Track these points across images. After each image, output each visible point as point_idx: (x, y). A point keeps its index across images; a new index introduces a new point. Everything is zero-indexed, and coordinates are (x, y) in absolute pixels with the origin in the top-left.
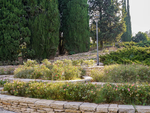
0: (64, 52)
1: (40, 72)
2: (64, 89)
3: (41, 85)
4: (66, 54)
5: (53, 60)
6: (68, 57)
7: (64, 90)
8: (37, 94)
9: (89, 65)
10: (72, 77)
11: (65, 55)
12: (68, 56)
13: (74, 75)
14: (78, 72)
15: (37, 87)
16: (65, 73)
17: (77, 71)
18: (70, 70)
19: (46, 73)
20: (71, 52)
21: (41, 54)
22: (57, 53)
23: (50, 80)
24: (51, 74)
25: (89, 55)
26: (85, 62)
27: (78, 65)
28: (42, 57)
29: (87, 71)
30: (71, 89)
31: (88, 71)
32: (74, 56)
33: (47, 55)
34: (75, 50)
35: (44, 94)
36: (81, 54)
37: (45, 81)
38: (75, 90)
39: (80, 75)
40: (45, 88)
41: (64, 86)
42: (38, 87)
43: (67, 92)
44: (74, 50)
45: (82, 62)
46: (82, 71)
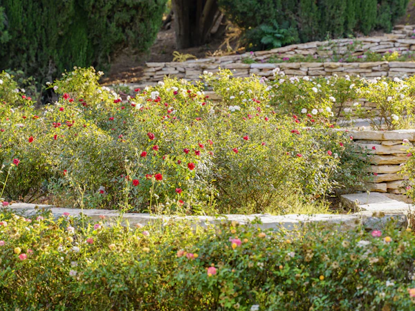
0: (214, 29)
1: (37, 154)
2: (206, 265)
3: (46, 235)
4: (227, 41)
5: (138, 82)
6: (244, 61)
7: (210, 272)
8: (14, 297)
9: (396, 118)
10: (265, 197)
11: (224, 49)
12: (246, 55)
13: (282, 177)
14: (312, 158)
15: (18, 250)
16: (220, 160)
17: (305, 155)
18: (254, 145)
19: (83, 156)
20: (263, 27)
21: (54, 39)
22: (167, 37)
23: (108, 207)
24: (117, 170)
25: (396, 53)
26: (370, 91)
27: (315, 112)
28: (56, 56)
29: (383, 158)
30: (255, 269)
31: (390, 159)
32: (290, 55)
33: (95, 47)
34: (295, 12)
35: (61, 299)
36: (342, 44)
37: (73, 213)
38: (285, 279)
39: (325, 181)
40: (73, 259)
41: (208, 246)
42: (25, 246)
43: (229, 288)
44: (287, 11)
45: (344, 96)
46: (345, 159)
